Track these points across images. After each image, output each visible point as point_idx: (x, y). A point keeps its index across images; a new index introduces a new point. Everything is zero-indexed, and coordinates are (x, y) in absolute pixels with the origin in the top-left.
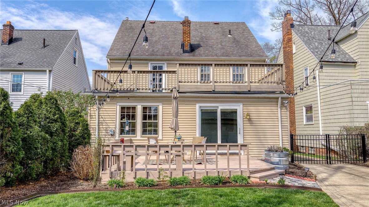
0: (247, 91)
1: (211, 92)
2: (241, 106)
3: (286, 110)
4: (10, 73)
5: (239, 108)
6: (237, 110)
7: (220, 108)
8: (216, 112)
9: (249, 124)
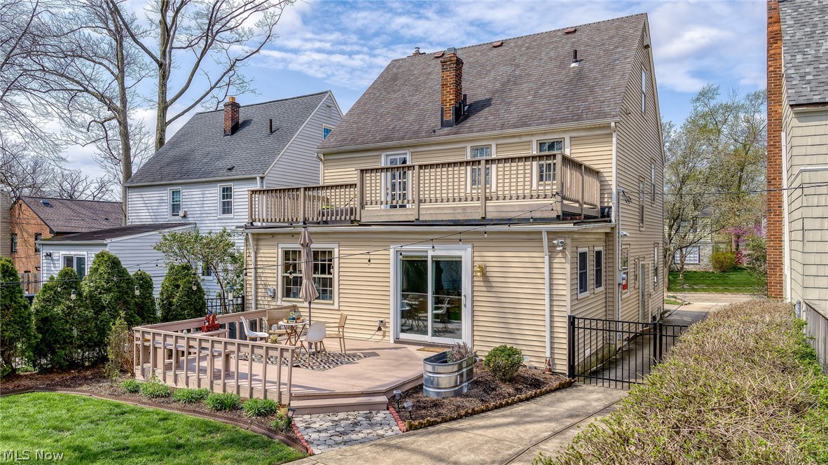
0: (480, 218)
1: (413, 221)
2: (470, 250)
3: (563, 260)
4: (219, 185)
5: (465, 254)
6: (461, 257)
7: (430, 253)
8: (426, 261)
9: (484, 289)
